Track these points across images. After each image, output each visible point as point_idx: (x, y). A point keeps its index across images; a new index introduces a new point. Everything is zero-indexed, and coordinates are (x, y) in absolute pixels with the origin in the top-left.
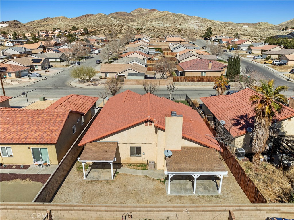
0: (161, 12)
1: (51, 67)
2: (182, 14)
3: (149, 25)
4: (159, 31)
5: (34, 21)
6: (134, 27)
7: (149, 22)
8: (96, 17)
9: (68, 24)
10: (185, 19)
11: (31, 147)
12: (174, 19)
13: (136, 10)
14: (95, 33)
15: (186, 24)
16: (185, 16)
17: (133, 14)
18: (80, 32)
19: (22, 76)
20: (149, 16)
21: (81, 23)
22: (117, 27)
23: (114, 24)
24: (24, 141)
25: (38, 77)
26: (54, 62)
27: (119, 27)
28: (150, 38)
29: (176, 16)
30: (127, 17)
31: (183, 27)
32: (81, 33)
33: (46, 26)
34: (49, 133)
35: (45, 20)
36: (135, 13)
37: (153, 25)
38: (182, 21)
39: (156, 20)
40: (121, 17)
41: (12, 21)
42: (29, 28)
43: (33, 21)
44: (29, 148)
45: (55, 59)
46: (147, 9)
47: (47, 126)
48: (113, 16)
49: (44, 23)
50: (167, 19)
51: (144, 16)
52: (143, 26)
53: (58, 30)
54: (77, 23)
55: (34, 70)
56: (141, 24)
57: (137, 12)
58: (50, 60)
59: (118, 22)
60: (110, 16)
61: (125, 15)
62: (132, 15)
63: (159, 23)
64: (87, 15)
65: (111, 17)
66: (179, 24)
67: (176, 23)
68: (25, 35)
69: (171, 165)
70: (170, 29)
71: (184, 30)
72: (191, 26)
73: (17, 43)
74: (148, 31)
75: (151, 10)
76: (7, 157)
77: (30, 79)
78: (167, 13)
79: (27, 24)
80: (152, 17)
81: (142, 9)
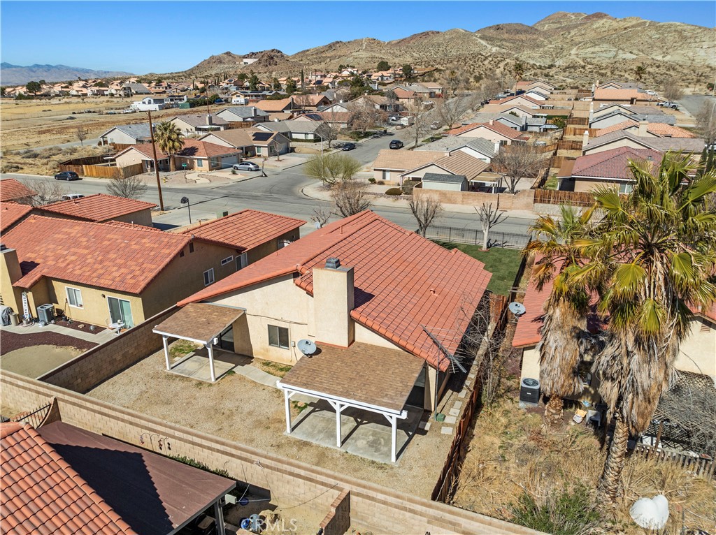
0: (618, 19)
1: (291, 152)
2: (678, 23)
3: (574, 55)
4: (595, 71)
5: (308, 51)
6: (531, 62)
7: (575, 49)
8: (444, 39)
9: (377, 55)
10: (685, 38)
11: (108, 294)
12: (651, 38)
13: (551, 17)
14: (428, 76)
15: (683, 52)
16: (685, 27)
17: (539, 28)
18: (395, 74)
19: (223, 167)
20: (583, 32)
21: (406, 52)
22: (486, 62)
23: (484, 54)
24: (94, 282)
25: (252, 170)
26: (302, 141)
27: (492, 62)
28: (555, 89)
29: (658, 28)
30: (523, 37)
31: (673, 60)
32: (397, 76)
33: (329, 60)
34: (138, 273)
35: (330, 47)
36: (547, 26)
37: (584, 56)
38: (675, 44)
39: (597, 43)
40: (506, 36)
41: (269, 51)
42: (294, 64)
43: (306, 49)
44: (104, 296)
45: (305, 134)
46: (580, 15)
47: (141, 260)
48: (486, 34)
49: (328, 54)
50: (627, 40)
51: (569, 33)
52: (556, 60)
53: (350, 70)
54: (398, 53)
55: (253, 155)
56: (554, 53)
57: (553, 23)
58: (294, 136)
59: (494, 50)
60: (479, 35)
61: (518, 32)
62: (536, 30)
63: (603, 50)
64: (425, 34)
65: (481, 38)
66: (664, 53)
67: (655, 48)
68: (278, 81)
69: (298, 372)
70: (632, 67)
71: (674, 69)
72: (700, 57)
73: (254, 98)
74: (565, 72)
75: (589, 16)
76: (76, 307)
77: (234, 173)
78: (634, 22)
79: (294, 58)
80: (591, 35)
81: (565, 15)
